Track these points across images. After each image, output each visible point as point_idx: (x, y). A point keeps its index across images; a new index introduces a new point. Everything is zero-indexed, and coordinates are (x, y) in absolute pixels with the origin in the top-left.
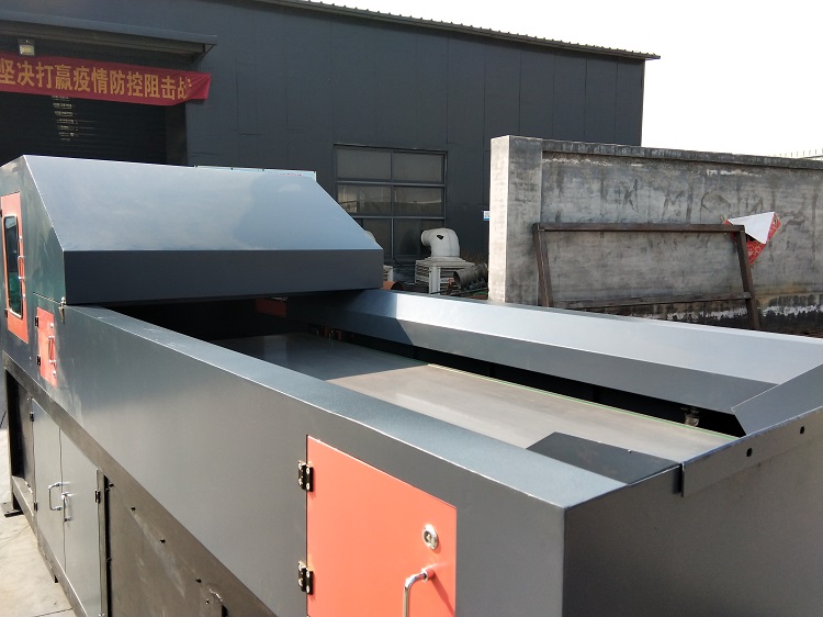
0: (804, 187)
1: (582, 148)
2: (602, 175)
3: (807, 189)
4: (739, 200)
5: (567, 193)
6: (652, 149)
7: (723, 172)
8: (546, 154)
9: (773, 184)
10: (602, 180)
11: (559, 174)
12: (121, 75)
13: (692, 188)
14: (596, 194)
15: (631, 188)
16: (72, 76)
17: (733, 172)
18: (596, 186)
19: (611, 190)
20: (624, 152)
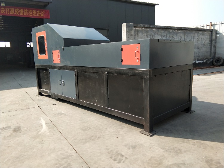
0: (191, 34)
1: (142, 26)
2: (147, 32)
3: (192, 35)
4: (177, 37)
5: (139, 36)
6: (157, 26)
7: (173, 31)
8: (135, 27)
9: (184, 34)
10: (147, 33)
11: (137, 32)
12: (27, 11)
13: (166, 35)
14: (146, 36)
15: (153, 35)
16: (14, 11)
17: (175, 31)
18: (145, 34)
19: (149, 35)
20: (151, 26)
